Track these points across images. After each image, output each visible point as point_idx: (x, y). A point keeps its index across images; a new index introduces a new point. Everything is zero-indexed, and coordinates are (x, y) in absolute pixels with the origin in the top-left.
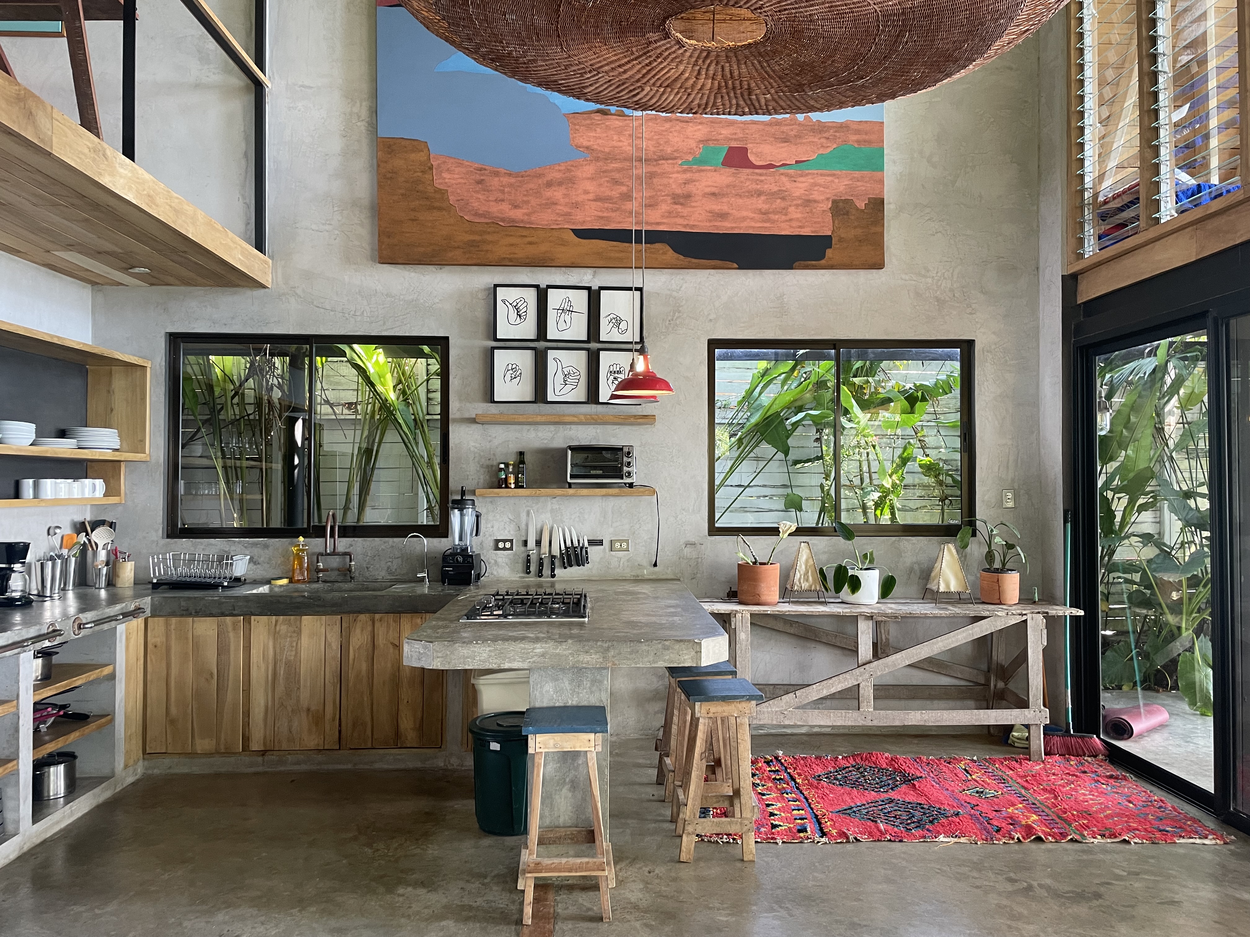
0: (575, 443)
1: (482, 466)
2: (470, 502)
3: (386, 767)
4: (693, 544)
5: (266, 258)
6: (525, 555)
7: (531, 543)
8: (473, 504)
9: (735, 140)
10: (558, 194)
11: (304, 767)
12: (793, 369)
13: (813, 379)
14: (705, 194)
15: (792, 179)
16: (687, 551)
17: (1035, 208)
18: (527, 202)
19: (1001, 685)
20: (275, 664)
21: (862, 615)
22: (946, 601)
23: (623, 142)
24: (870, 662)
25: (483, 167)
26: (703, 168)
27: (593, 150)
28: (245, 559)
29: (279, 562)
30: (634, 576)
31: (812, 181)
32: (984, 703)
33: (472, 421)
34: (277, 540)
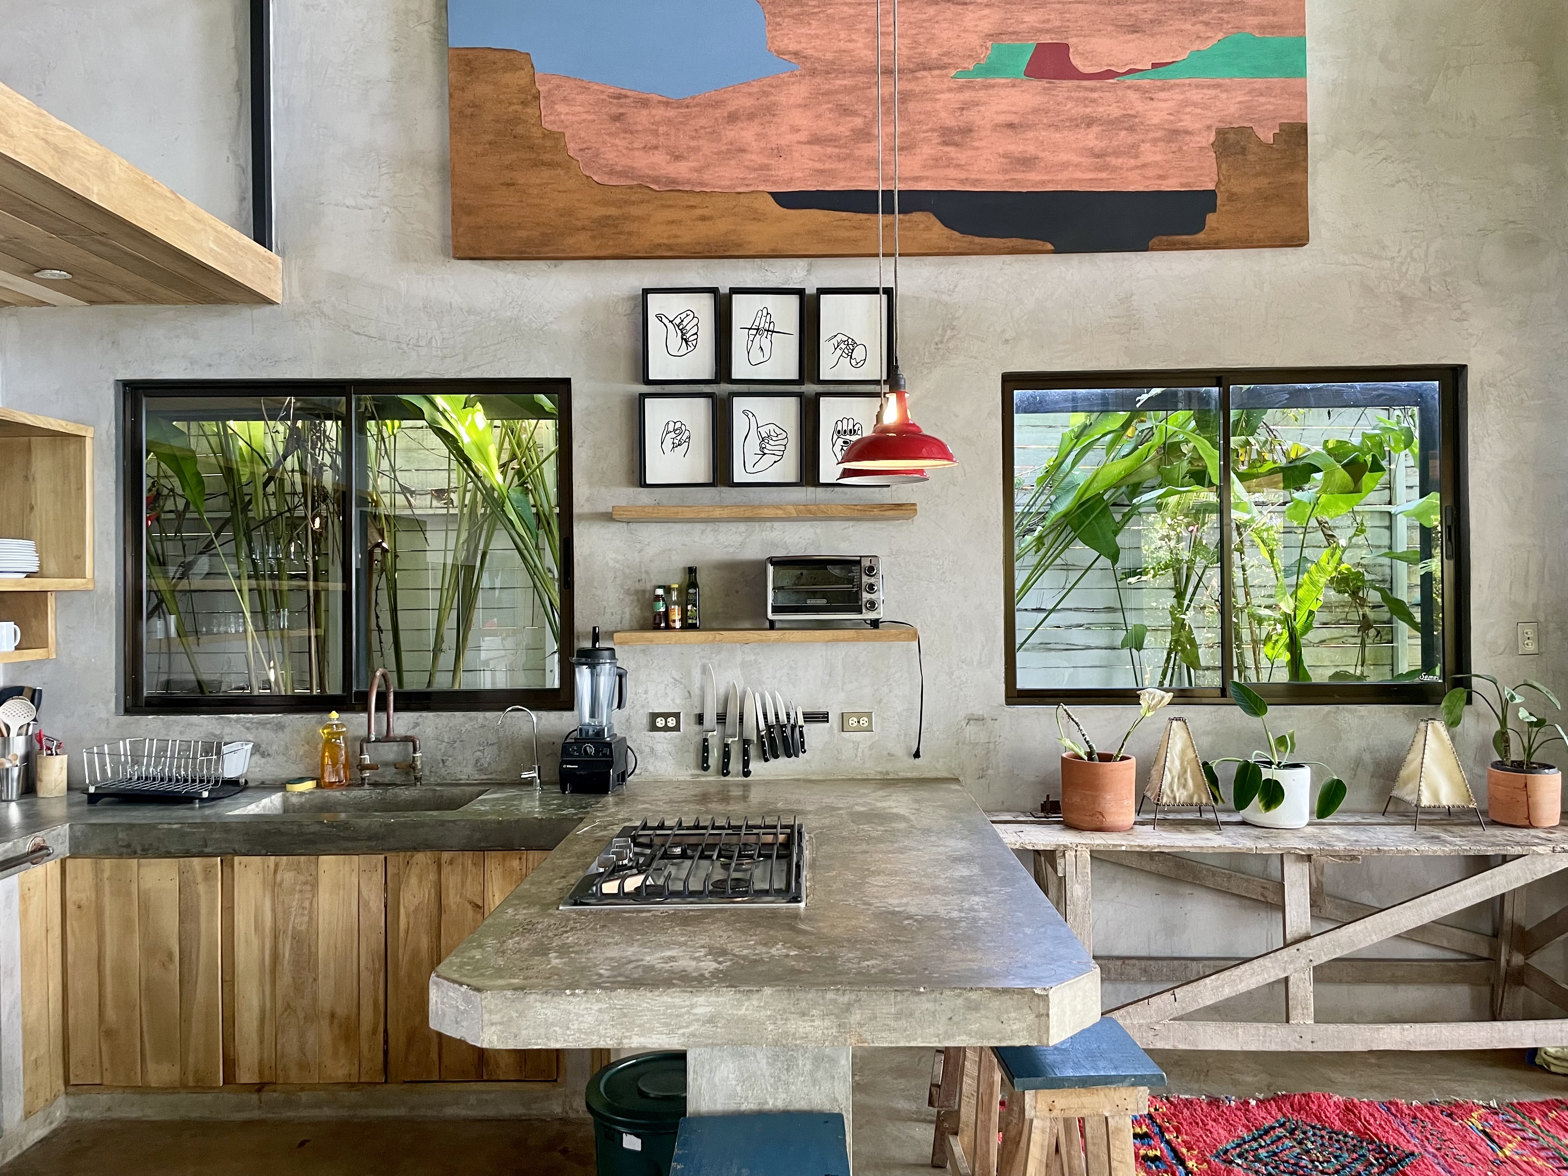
0: (780, 553)
1: (628, 592)
2: (607, 653)
3: (464, 1112)
4: (980, 719)
5: (272, 255)
6: (699, 739)
7: (710, 719)
8: (613, 657)
9: (1048, 31)
10: (747, 134)
11: (327, 1112)
12: (1126, 426)
13: (1157, 440)
14: (997, 125)
15: (1147, 95)
16: (971, 731)
18: (698, 149)
19: (1518, 959)
20: (276, 938)
21: (1289, 853)
22: (1431, 823)
23: (857, 42)
24: (1307, 937)
25: (623, 92)
26: (993, 81)
27: (805, 57)
28: (246, 747)
29: (301, 753)
30: (881, 773)
31: (1181, 97)
32: (1486, 990)
33: (608, 517)
34: (297, 716)
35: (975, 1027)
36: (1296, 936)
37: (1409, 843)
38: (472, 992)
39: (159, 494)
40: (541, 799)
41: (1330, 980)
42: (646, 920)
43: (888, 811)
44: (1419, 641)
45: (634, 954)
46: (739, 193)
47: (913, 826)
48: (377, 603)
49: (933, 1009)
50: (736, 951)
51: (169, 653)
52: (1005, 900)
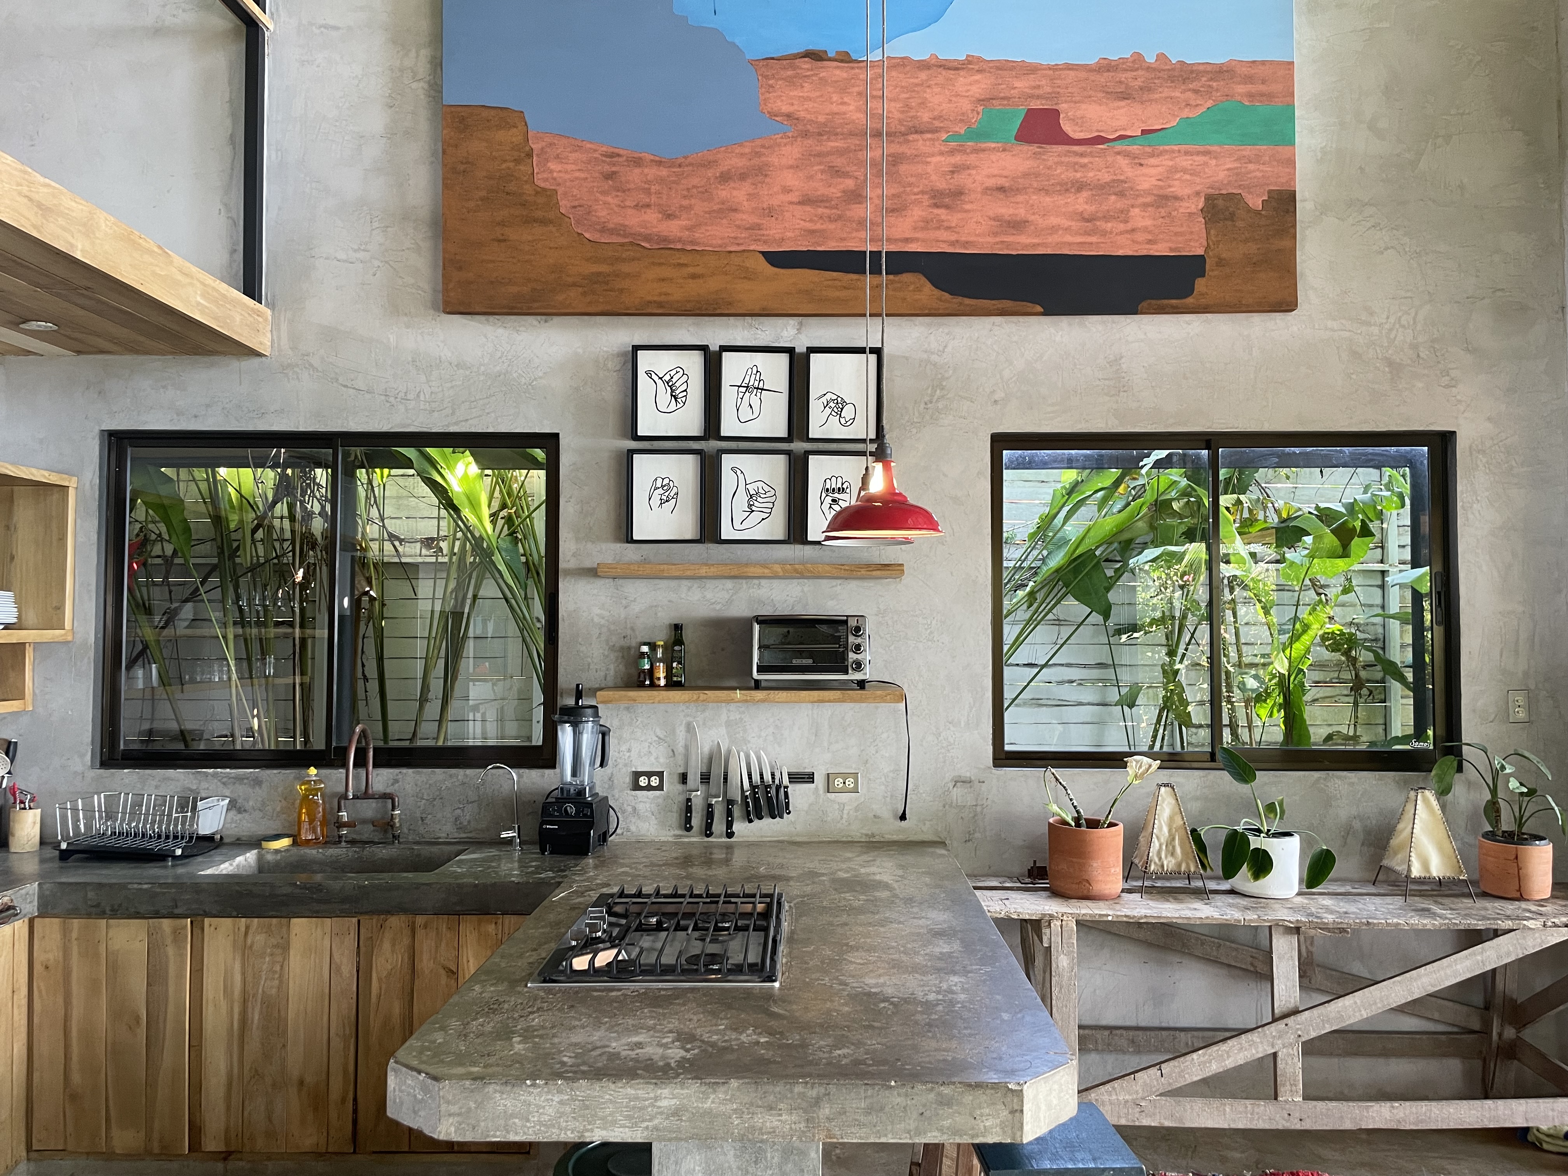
0: (767, 611)
1: (612, 648)
2: (589, 711)
4: (967, 782)
5: (261, 307)
6: (682, 798)
7: (694, 779)
8: (596, 715)
9: (1038, 97)
10: (739, 193)
12: (1117, 483)
13: (1149, 497)
14: (987, 188)
15: (1137, 161)
16: (957, 793)
17: (1556, 206)
18: (689, 208)
19: (1510, 1033)
20: (245, 1002)
21: (1277, 925)
22: (1422, 894)
23: (849, 105)
24: (1296, 1012)
25: (616, 151)
26: (983, 146)
27: (797, 119)
28: (222, 803)
29: (278, 809)
30: (866, 835)
31: (1171, 163)
32: (1478, 1064)
33: (593, 573)
34: (275, 771)
35: (946, 1123)
36: (1285, 1010)
37: (1399, 916)
38: (429, 1081)
39: (146, 540)
40: (520, 861)
41: (1321, 1053)
42: (615, 1000)
43: (872, 877)
44: (1411, 701)
45: (601, 1039)
46: (730, 252)
47: (896, 896)
48: (363, 652)
49: (904, 1104)
50: (705, 1037)
51: (153, 699)
52: (984, 981)
